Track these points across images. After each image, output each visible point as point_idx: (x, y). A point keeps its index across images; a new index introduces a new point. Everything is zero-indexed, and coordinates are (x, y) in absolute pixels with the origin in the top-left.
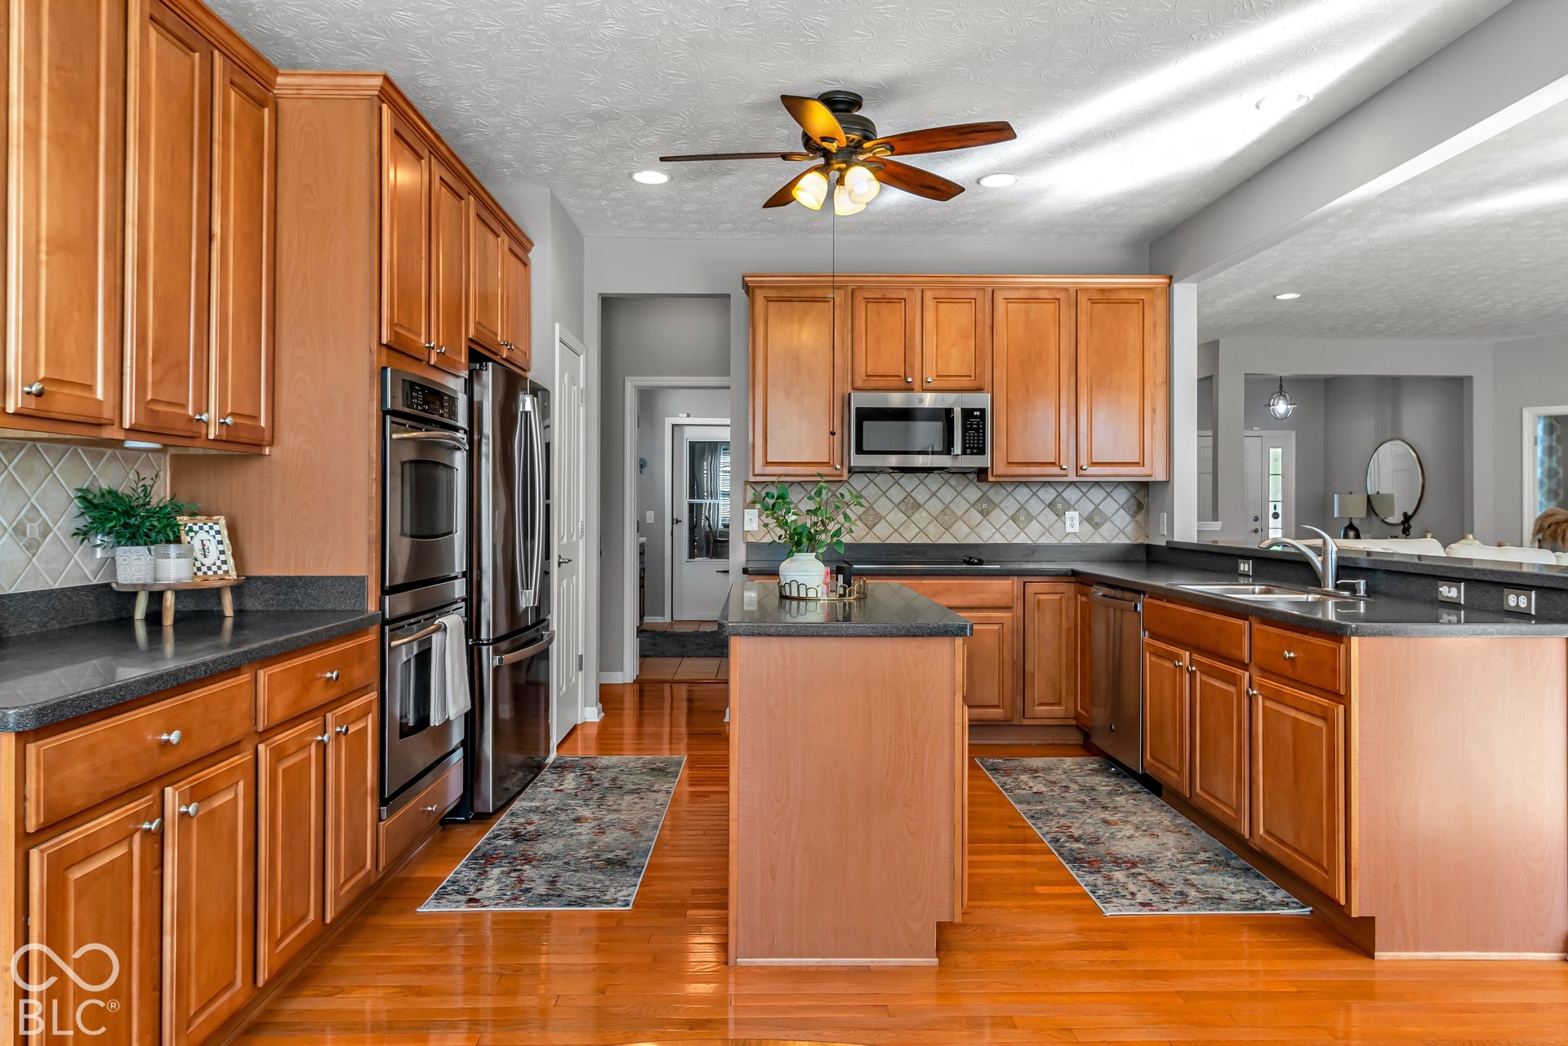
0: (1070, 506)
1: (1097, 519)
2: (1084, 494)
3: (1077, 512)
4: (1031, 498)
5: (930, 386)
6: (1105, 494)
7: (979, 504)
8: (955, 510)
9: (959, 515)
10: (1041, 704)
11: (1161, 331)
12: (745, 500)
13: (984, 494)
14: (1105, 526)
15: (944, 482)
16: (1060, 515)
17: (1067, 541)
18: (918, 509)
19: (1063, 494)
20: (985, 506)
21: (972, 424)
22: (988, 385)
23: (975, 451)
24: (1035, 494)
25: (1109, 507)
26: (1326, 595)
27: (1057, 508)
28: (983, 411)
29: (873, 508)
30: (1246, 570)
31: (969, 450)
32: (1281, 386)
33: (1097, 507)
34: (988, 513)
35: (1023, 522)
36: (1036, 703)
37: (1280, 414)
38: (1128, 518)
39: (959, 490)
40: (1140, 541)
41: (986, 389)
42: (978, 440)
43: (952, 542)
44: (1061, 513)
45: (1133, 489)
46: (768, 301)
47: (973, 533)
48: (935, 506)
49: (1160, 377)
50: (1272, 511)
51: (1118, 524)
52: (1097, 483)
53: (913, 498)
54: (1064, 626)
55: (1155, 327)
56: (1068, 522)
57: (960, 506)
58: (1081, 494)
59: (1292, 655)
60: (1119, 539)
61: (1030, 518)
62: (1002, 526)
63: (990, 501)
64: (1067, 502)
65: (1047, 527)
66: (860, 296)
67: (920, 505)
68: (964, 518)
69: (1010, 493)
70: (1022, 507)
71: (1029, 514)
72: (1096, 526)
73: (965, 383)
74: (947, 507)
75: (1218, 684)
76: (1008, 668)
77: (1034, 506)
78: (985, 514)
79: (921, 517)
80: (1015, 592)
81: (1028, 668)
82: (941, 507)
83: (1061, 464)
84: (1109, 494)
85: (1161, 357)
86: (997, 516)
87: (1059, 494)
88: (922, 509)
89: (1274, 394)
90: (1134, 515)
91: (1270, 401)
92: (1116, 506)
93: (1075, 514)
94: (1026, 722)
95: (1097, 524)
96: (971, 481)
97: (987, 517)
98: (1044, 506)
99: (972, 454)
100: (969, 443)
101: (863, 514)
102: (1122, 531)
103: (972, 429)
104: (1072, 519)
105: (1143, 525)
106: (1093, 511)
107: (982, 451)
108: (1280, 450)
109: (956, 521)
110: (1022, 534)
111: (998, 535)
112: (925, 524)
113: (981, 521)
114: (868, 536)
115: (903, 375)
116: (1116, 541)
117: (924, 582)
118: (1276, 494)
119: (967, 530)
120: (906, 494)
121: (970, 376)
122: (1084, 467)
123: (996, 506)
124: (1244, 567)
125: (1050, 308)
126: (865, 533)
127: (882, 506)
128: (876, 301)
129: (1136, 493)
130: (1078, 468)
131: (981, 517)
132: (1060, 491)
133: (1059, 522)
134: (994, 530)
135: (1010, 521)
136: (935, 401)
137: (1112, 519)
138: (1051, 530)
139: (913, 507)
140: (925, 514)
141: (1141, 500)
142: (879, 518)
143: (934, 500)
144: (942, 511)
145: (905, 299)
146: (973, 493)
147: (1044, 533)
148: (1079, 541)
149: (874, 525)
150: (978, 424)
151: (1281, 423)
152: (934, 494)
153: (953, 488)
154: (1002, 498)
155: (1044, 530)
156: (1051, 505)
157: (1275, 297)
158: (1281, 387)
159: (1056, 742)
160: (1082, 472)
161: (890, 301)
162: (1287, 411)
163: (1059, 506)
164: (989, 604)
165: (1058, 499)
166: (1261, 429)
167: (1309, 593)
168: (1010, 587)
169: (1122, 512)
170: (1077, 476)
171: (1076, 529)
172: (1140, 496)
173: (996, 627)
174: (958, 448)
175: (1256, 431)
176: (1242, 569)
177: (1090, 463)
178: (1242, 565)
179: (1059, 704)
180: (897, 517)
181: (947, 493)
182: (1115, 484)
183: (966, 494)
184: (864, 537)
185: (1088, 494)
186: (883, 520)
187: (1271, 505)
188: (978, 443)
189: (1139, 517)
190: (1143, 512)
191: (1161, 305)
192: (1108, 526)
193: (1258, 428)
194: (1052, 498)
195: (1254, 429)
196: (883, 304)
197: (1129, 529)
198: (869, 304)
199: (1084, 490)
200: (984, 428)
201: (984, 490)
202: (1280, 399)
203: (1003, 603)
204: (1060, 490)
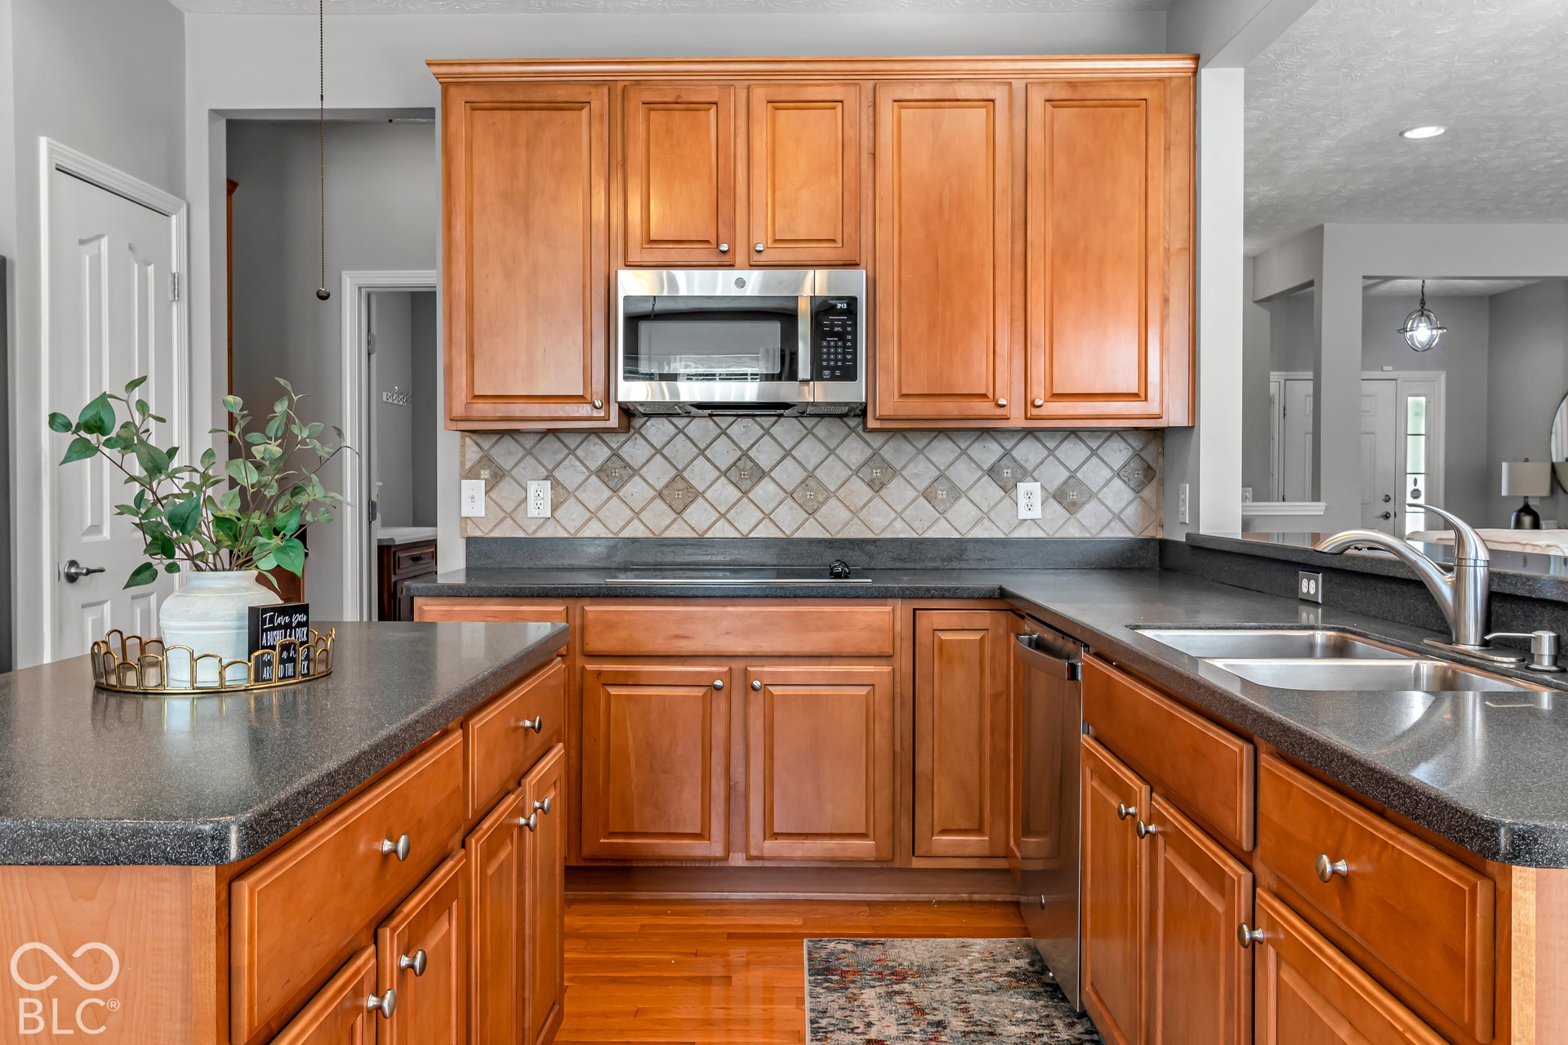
0: (1025, 474)
1: (1073, 495)
2: (1051, 452)
3: (1039, 484)
4: (957, 458)
5: (762, 259)
6: (1087, 452)
7: (866, 469)
8: (825, 480)
9: (832, 488)
10: (944, 832)
11: (1179, 156)
12: (463, 463)
13: (876, 453)
14: (1087, 507)
15: (805, 432)
16: (1008, 489)
17: (1021, 533)
18: (761, 478)
19: (1015, 453)
20: (877, 473)
21: (832, 326)
22: (866, 258)
23: (838, 373)
24: (964, 452)
25: (1095, 474)
26: (1461, 662)
27: (1005, 478)
28: (852, 301)
29: (683, 478)
30: (1312, 591)
31: (827, 372)
32: (1423, 302)
33: (1073, 476)
34: (883, 485)
35: (943, 501)
36: (936, 830)
37: (1420, 343)
38: (1127, 494)
39: (832, 446)
40: (1148, 534)
41: (863, 263)
42: (844, 354)
43: (821, 536)
44: (1010, 484)
45: (1137, 444)
46: (473, 109)
47: (856, 519)
48: (788, 474)
49: (1178, 241)
50: (1410, 487)
51: (1110, 503)
52: (1074, 432)
53: (752, 460)
54: (988, 691)
55: (1167, 149)
56: (1022, 501)
57: (831, 474)
58: (1046, 453)
59: (1342, 866)
60: (1112, 530)
61: (956, 493)
62: (906, 508)
63: (887, 465)
64: (1021, 466)
65: (985, 510)
66: (636, 98)
67: (763, 472)
68: (841, 494)
69: (920, 451)
70: (942, 475)
71: (954, 487)
72: (1072, 508)
73: (826, 252)
74: (811, 475)
75: (1192, 879)
76: (883, 768)
77: (963, 473)
78: (876, 486)
79: (765, 491)
80: (898, 627)
81: (923, 764)
82: (800, 474)
83: (997, 397)
84: (1094, 453)
85: (1180, 203)
86: (899, 492)
87: (1007, 453)
88: (767, 479)
89: (1411, 314)
90: (1137, 490)
91: (1406, 323)
92: (1107, 473)
93: (1035, 487)
94: (917, 863)
95: (1074, 504)
96: (853, 430)
97: (881, 493)
98: (980, 473)
99: (833, 378)
100: (828, 360)
101: (667, 486)
102: (1117, 517)
103: (833, 334)
104: (1029, 495)
105: (1154, 506)
106: (1066, 482)
107: (849, 374)
108: (1423, 400)
109: (827, 499)
110: (943, 522)
111: (899, 524)
112: (772, 506)
113: (870, 501)
114: (675, 526)
115: (714, 241)
116: (1106, 534)
117: (730, 609)
118: (1416, 463)
119: (845, 515)
120: (739, 453)
121: (833, 241)
122: (1038, 402)
123: (895, 473)
124: (1310, 586)
125: (979, 115)
126: (668, 521)
127: (700, 474)
128: (665, 106)
129: (1141, 450)
130: (1029, 403)
131: (871, 493)
132: (1008, 448)
133: (1007, 501)
134: (893, 515)
135: (922, 499)
136: (765, 284)
137: (1099, 496)
138: (992, 515)
139: (751, 475)
140: (772, 487)
141: (1151, 463)
142: (693, 495)
143: (789, 463)
144: (802, 482)
145: (716, 103)
146: (854, 451)
147: (981, 519)
148: (1041, 534)
149: (686, 507)
150: (844, 326)
151: (1423, 357)
152: (788, 454)
153: (821, 442)
154: (908, 458)
155: (981, 514)
156: (993, 472)
157: (1401, 134)
158: (1423, 305)
159: (976, 897)
160: (1035, 412)
161: (692, 107)
162: (1432, 339)
163: (1007, 473)
164: (848, 648)
165: (1004, 462)
166: (1395, 369)
167: (1423, 654)
168: (888, 619)
169: (1117, 482)
170: (1026, 418)
171: (1037, 513)
172: (1149, 455)
173: (863, 691)
174: (804, 369)
175: (1389, 371)
176: (1305, 590)
177: (1049, 394)
178: (1305, 582)
179: (979, 831)
180: (725, 492)
181: (809, 452)
182: (1108, 434)
183: (842, 452)
184: (668, 527)
185: (1058, 453)
186: (700, 499)
187: (1410, 479)
188: (844, 360)
189: (1147, 493)
190: (1154, 482)
191: (1179, 111)
192: (1092, 507)
193: (1390, 368)
194: (994, 459)
195: (1385, 368)
196: (677, 113)
197: (1131, 513)
198: (653, 113)
199: (1051, 445)
200: (854, 333)
201: (876, 445)
202: (1420, 321)
203: (874, 649)
204: (1008, 445)
